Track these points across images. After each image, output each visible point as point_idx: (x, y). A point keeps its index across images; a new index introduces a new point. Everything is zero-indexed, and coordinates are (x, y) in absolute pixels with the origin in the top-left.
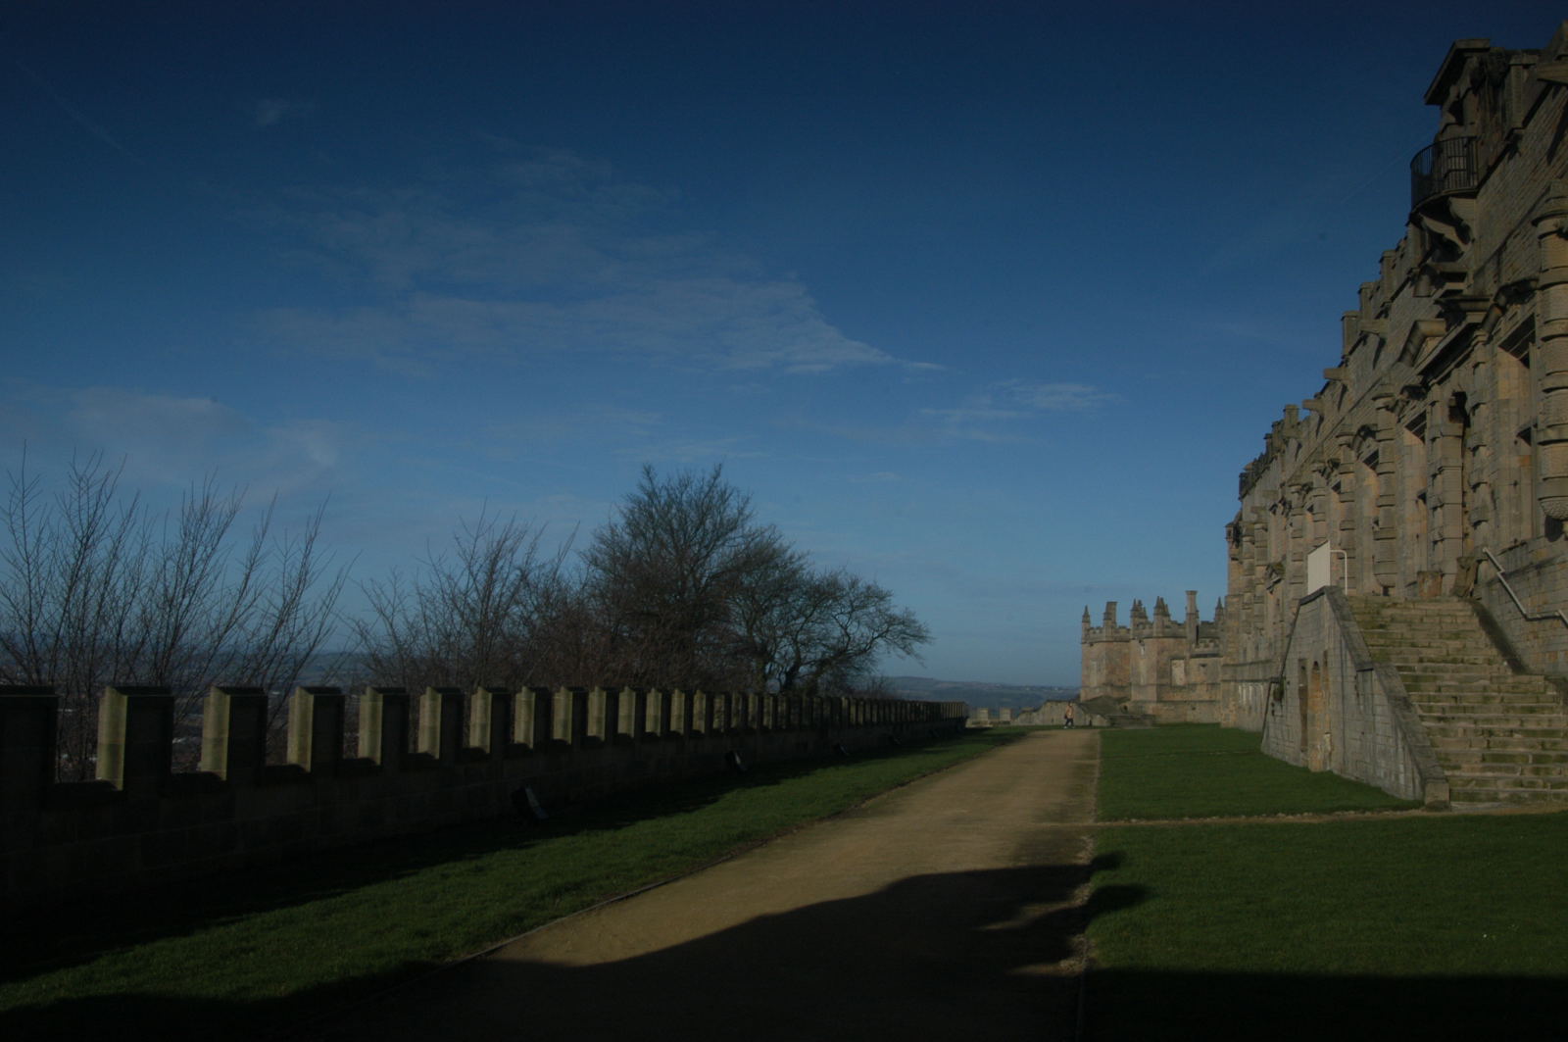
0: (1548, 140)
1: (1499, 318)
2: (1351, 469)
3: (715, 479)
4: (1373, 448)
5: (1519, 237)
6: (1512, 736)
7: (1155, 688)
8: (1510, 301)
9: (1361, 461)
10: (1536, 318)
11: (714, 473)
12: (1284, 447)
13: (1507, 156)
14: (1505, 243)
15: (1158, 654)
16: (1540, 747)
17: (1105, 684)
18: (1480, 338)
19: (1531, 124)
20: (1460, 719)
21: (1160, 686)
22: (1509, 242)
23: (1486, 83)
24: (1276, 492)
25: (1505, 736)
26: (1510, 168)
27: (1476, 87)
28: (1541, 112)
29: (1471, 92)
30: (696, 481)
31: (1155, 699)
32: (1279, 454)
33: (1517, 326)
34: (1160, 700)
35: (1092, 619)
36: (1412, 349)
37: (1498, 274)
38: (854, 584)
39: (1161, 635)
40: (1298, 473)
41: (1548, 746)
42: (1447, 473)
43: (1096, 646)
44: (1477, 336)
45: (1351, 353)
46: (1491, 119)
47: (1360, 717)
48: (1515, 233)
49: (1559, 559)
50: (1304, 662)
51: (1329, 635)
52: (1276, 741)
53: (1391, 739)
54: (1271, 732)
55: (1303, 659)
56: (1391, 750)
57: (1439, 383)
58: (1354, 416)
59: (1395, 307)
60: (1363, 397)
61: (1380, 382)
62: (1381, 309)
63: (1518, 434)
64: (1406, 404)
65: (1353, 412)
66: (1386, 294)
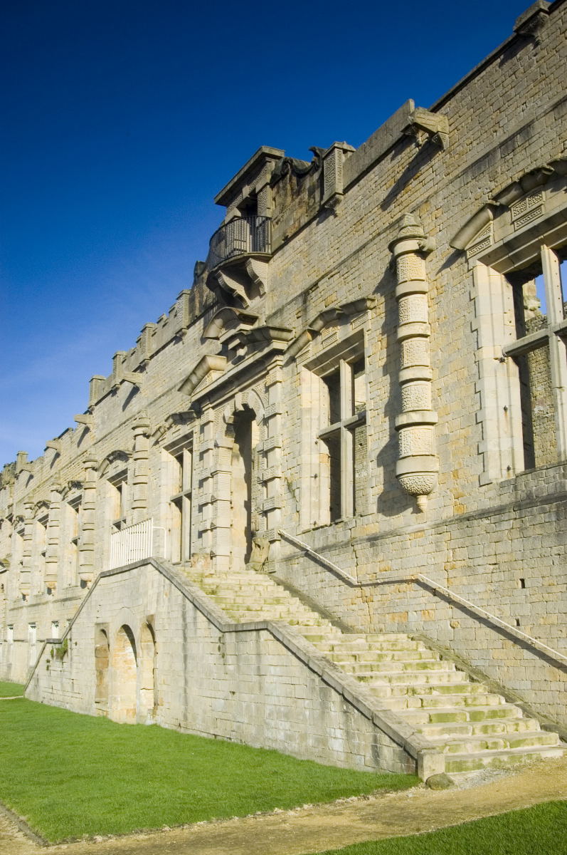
0: (383, 194)
1: (309, 341)
2: (94, 486)
4: (122, 468)
5: (337, 276)
6: (431, 693)
8: (326, 325)
9: (104, 480)
10: (366, 334)
12: (13, 480)
13: (315, 222)
14: (315, 285)
16: (464, 703)
18: (278, 363)
19: (356, 188)
20: (377, 677)
22: (320, 284)
23: (288, 176)
25: (425, 693)
26: (320, 231)
27: (274, 183)
28: (371, 175)
29: (268, 186)
32: (7, 486)
33: (335, 344)
36: (194, 379)
37: (305, 310)
40: (31, 495)
41: (469, 701)
42: (220, 476)
44: (276, 361)
45: (96, 404)
46: (293, 200)
47: (227, 677)
48: (333, 273)
49: (410, 529)
50: (105, 625)
51: (158, 601)
52: (50, 691)
53: (307, 702)
54: (43, 683)
55: (103, 624)
56: (307, 713)
57: (214, 407)
58: (97, 448)
59: (154, 363)
60: (110, 433)
61: (133, 419)
62: (138, 365)
63: (320, 436)
64: (167, 430)
65: (97, 445)
66: (146, 353)
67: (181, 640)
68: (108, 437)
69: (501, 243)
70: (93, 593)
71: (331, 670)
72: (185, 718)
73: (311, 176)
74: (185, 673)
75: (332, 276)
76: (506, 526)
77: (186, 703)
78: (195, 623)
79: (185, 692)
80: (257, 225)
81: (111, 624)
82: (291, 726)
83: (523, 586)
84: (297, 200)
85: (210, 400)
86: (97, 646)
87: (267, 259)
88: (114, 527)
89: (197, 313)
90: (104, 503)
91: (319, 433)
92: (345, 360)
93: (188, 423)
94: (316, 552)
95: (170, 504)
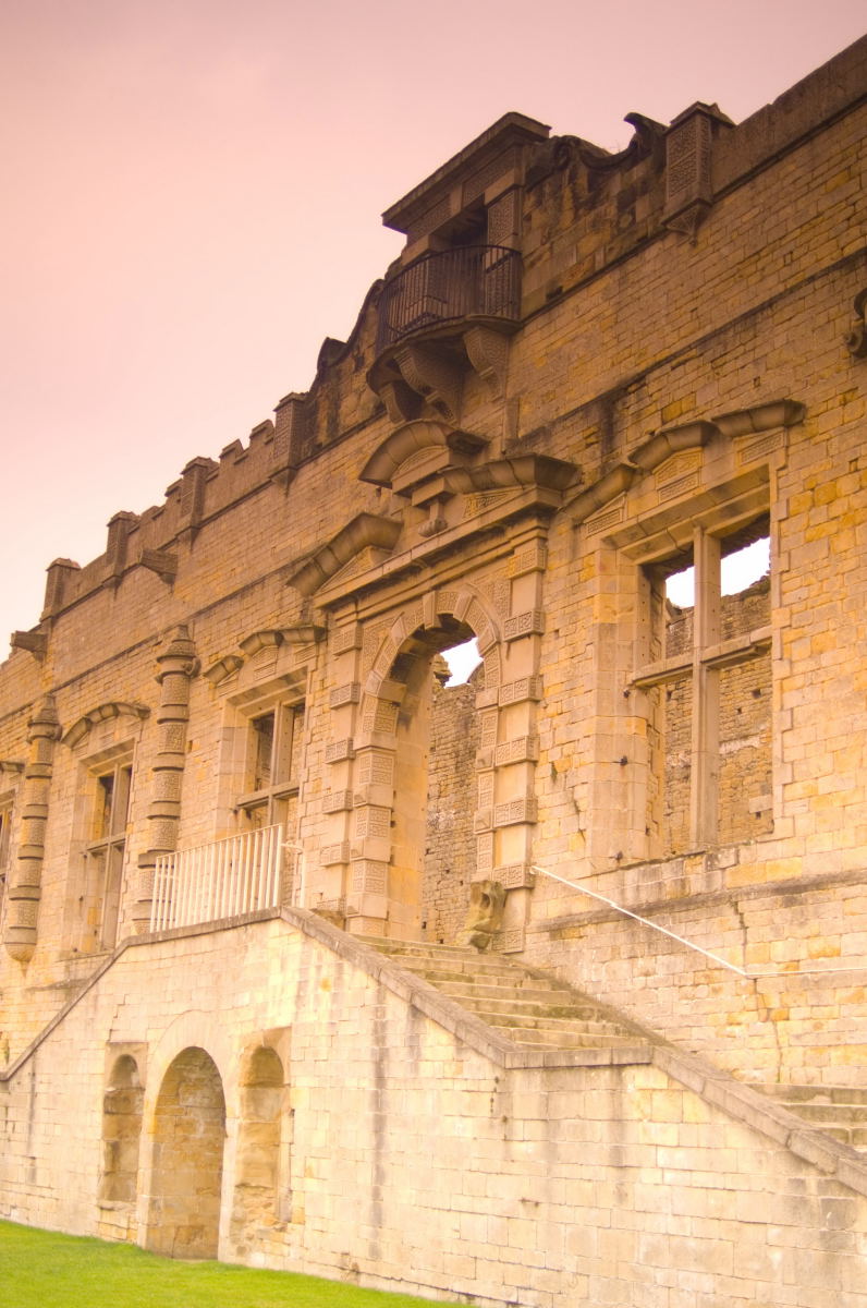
1: (619, 491)
2: (48, 773)
5: (697, 362)
8: (670, 459)
9: (75, 761)
10: (774, 476)
18: (539, 532)
19: (745, 191)
23: (567, 170)
28: (786, 166)
29: (514, 193)
33: (690, 496)
37: (609, 430)
44: (537, 528)
45: (59, 614)
46: (576, 218)
47: (515, 1168)
50: (135, 1048)
53: (776, 1230)
55: (129, 1044)
57: (361, 622)
58: (58, 699)
59: (207, 533)
60: (93, 670)
61: (154, 642)
62: (174, 537)
63: (634, 682)
64: (240, 664)
65: (57, 694)
66: (193, 515)
67: (368, 1084)
68: (91, 675)
70: (103, 979)
72: (375, 1253)
73: (627, 171)
75: (682, 363)
77: (378, 1218)
78: (414, 1045)
79: (376, 1194)
80: (488, 265)
82: (721, 1284)
84: (588, 218)
85: (356, 605)
86: (111, 1089)
87: (510, 331)
88: (89, 855)
89: (323, 438)
90: (72, 807)
91: (633, 676)
92: (703, 529)
93: (294, 650)
94: (633, 912)
95: (236, 812)
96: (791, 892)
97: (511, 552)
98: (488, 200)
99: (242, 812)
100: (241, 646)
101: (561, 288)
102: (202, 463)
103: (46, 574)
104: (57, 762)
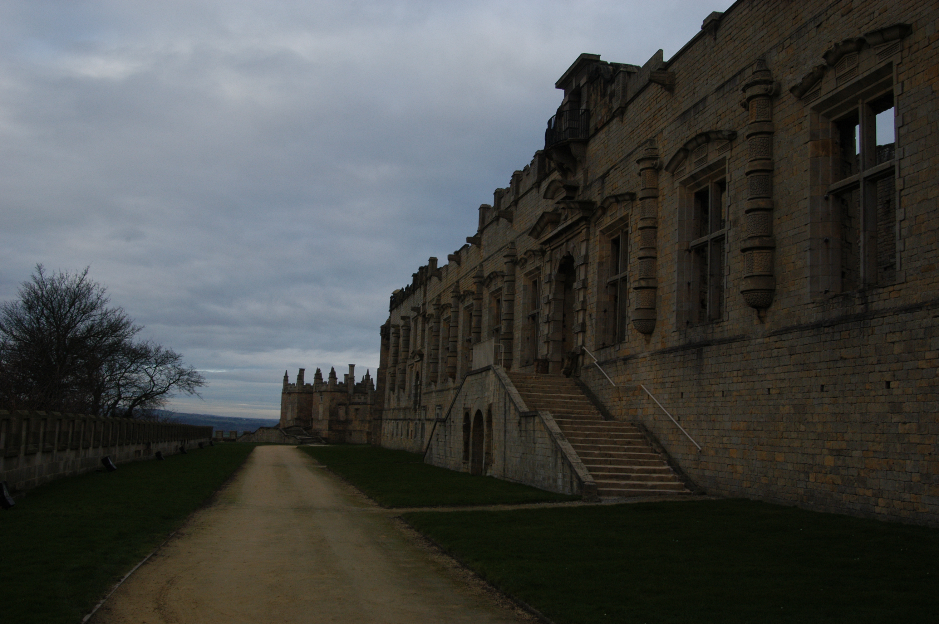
2: (481, 297)
3: (85, 275)
4: (500, 285)
5: (619, 170)
7: (327, 421)
8: (611, 205)
9: (488, 293)
10: (630, 217)
11: (84, 272)
12: (427, 282)
15: (330, 401)
17: (296, 419)
19: (632, 105)
21: (330, 422)
22: (611, 172)
23: (599, 80)
24: (419, 309)
26: (614, 129)
27: (591, 81)
30: (71, 276)
31: (328, 429)
32: (422, 287)
33: (617, 219)
34: (330, 429)
35: (289, 378)
36: (539, 229)
37: (603, 188)
38: (158, 350)
39: (333, 390)
40: (439, 298)
43: (292, 395)
44: (585, 224)
46: (601, 100)
47: (522, 444)
48: (616, 167)
49: (641, 355)
50: (469, 410)
51: (494, 394)
52: (438, 456)
53: (551, 458)
54: (434, 451)
55: (468, 408)
56: (551, 465)
57: (552, 250)
58: (484, 266)
59: (521, 204)
60: (492, 255)
61: (506, 247)
62: (510, 204)
63: (609, 283)
64: (526, 261)
65: (484, 263)
66: (515, 196)
67: (503, 421)
68: (491, 258)
69: (689, 175)
70: (463, 386)
71: (560, 440)
72: (504, 471)
73: (611, 85)
74: (505, 442)
75: (616, 169)
76: (678, 359)
77: (505, 460)
78: (510, 410)
79: (505, 453)
80: (580, 113)
81: (472, 409)
82: (545, 472)
83: (682, 397)
84: (603, 101)
85: (550, 244)
86: (464, 424)
87: (585, 143)
88: (495, 331)
89: (547, 170)
90: (488, 312)
91: (608, 281)
92: (622, 231)
93: (538, 258)
94: (599, 365)
95: (529, 318)
96: (626, 360)
97: (581, 232)
98: (581, 85)
99: (530, 319)
100: (525, 254)
101: (597, 127)
102: (518, 173)
103: (479, 211)
104: (484, 294)
